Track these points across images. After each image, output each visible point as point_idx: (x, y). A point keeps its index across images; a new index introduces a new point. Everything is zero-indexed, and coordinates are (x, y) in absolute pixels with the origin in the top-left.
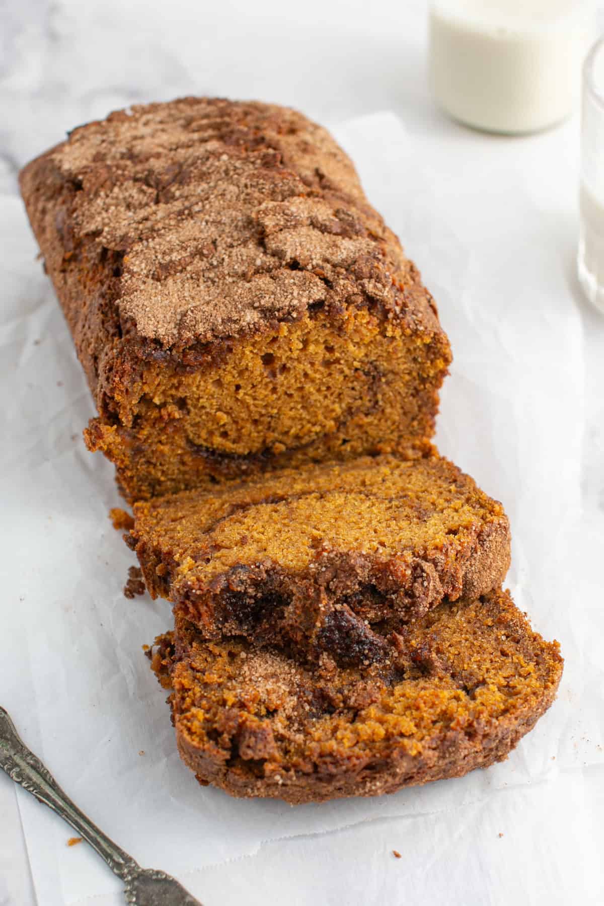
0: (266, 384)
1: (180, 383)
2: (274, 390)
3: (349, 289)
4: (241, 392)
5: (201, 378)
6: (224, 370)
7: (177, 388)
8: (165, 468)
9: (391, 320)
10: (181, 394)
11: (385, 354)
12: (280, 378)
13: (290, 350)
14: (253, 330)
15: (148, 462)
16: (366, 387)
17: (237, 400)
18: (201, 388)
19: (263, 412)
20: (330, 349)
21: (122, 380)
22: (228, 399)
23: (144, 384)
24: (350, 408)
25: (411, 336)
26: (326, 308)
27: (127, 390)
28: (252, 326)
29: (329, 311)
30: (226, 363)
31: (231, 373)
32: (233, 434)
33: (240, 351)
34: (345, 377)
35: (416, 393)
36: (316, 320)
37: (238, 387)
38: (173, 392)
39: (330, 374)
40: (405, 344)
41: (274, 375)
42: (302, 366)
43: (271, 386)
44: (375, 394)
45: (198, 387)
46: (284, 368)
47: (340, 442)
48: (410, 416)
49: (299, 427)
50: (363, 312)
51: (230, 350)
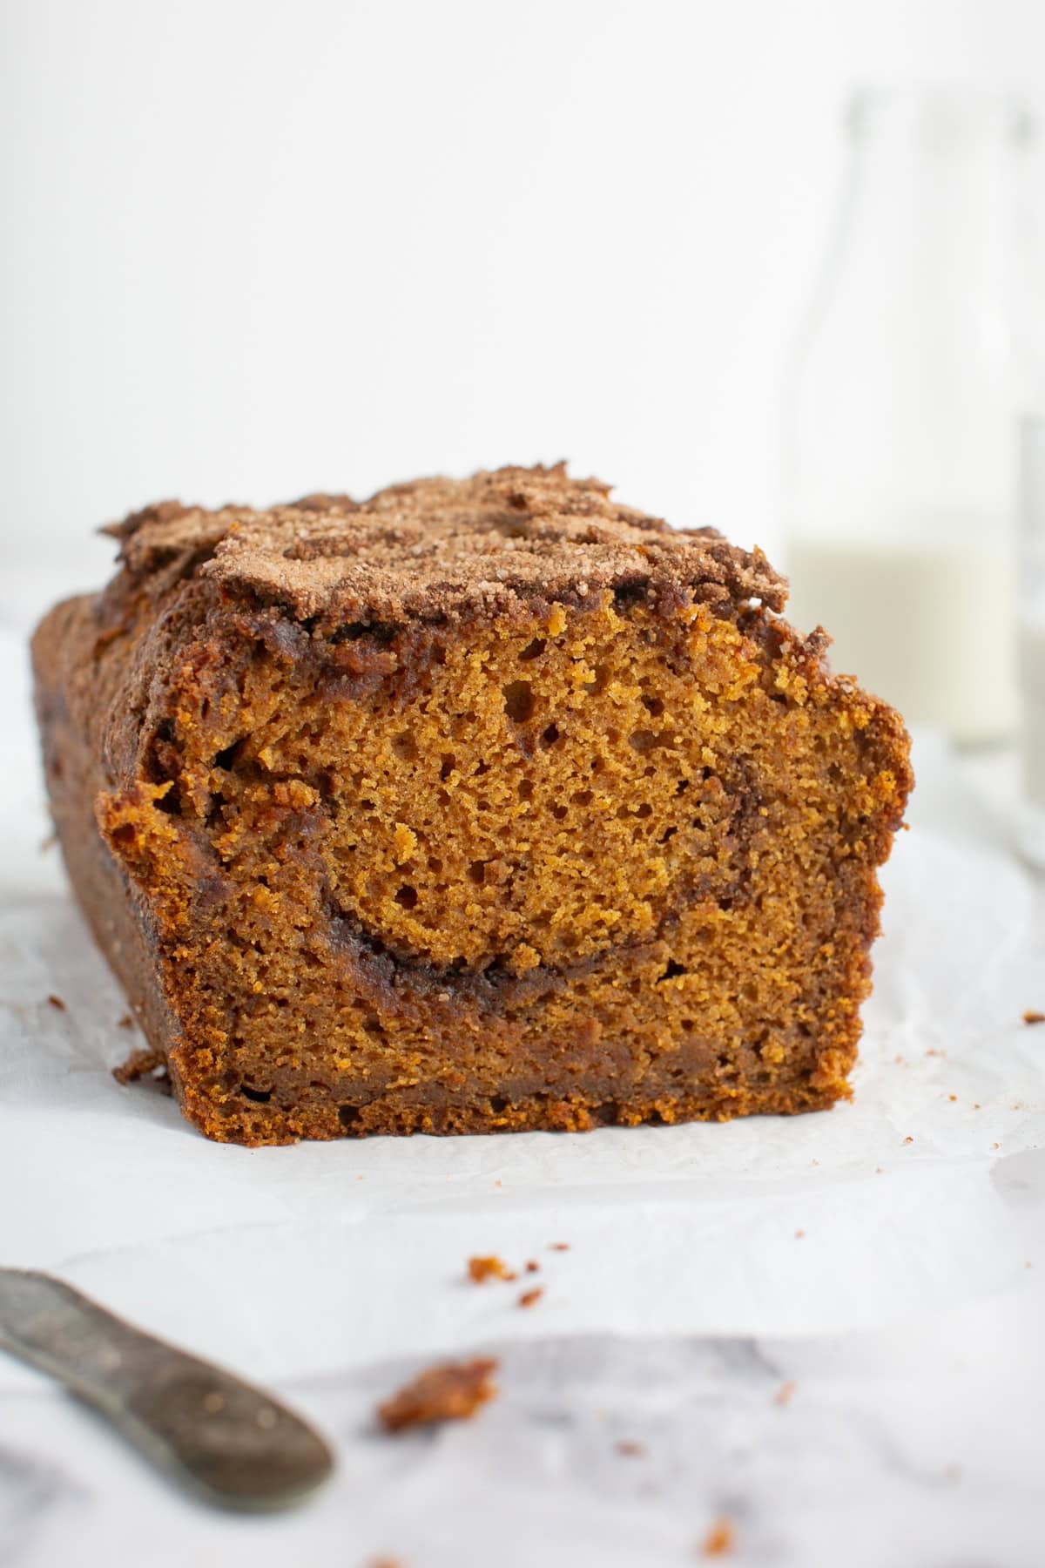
0: (511, 767)
1: (324, 724)
2: (526, 791)
3: (702, 560)
4: (456, 776)
5: (371, 720)
6: (423, 707)
7: (315, 740)
8: (266, 960)
9: (786, 657)
10: (322, 756)
11: (771, 742)
12: (543, 756)
13: (569, 683)
14: (494, 606)
15: (232, 936)
16: (726, 824)
17: (445, 799)
18: (368, 748)
19: (500, 846)
20: (654, 706)
21: (199, 675)
22: (425, 793)
23: (245, 704)
24: (689, 877)
25: (826, 707)
26: (652, 593)
27: (207, 703)
28: (490, 598)
29: (657, 601)
30: (428, 692)
31: (436, 719)
32: (427, 899)
33: (459, 658)
34: (684, 784)
35: (832, 869)
36: (629, 618)
37: (449, 764)
38: (305, 744)
39: (650, 771)
40: (813, 723)
41: (530, 750)
42: (590, 733)
43: (520, 776)
44: (744, 851)
45: (361, 742)
46: (552, 736)
47: (662, 968)
48: (816, 928)
49: (575, 905)
50: (727, 623)
51: (439, 656)
